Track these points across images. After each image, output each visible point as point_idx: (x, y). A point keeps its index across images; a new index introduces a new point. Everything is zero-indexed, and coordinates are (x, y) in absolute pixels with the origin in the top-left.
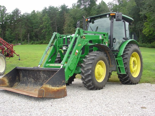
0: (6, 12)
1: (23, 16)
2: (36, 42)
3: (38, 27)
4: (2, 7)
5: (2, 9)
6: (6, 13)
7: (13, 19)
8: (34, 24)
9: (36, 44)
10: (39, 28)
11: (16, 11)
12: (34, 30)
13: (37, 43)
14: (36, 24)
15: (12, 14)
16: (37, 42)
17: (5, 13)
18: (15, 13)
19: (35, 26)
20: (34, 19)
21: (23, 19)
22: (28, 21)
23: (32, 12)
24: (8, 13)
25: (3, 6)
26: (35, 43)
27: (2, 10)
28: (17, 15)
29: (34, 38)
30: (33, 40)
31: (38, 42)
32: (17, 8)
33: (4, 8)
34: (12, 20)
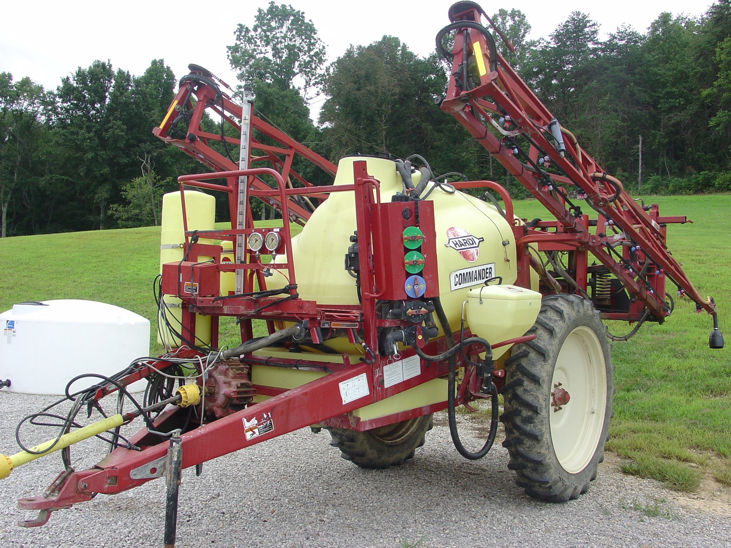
0: (528, 38)
1: (609, 46)
2: (674, 181)
3: (688, 102)
4: (508, 18)
5: (509, 23)
6: (524, 43)
7: (560, 68)
8: (664, 85)
9: (674, 193)
10: (693, 108)
11: (571, 27)
12: (664, 119)
13: (681, 188)
14: (673, 85)
15: (553, 45)
16: (681, 180)
17: (519, 44)
18: (569, 38)
19: (670, 95)
20: (666, 60)
21: (606, 65)
22: (633, 74)
23: (654, 27)
24: (533, 43)
25: (513, 11)
26: (667, 186)
27: (508, 28)
28: (580, 49)
29: (664, 160)
30: (657, 169)
31: (683, 181)
32: (578, 14)
33: (517, 18)
34: (555, 77)
